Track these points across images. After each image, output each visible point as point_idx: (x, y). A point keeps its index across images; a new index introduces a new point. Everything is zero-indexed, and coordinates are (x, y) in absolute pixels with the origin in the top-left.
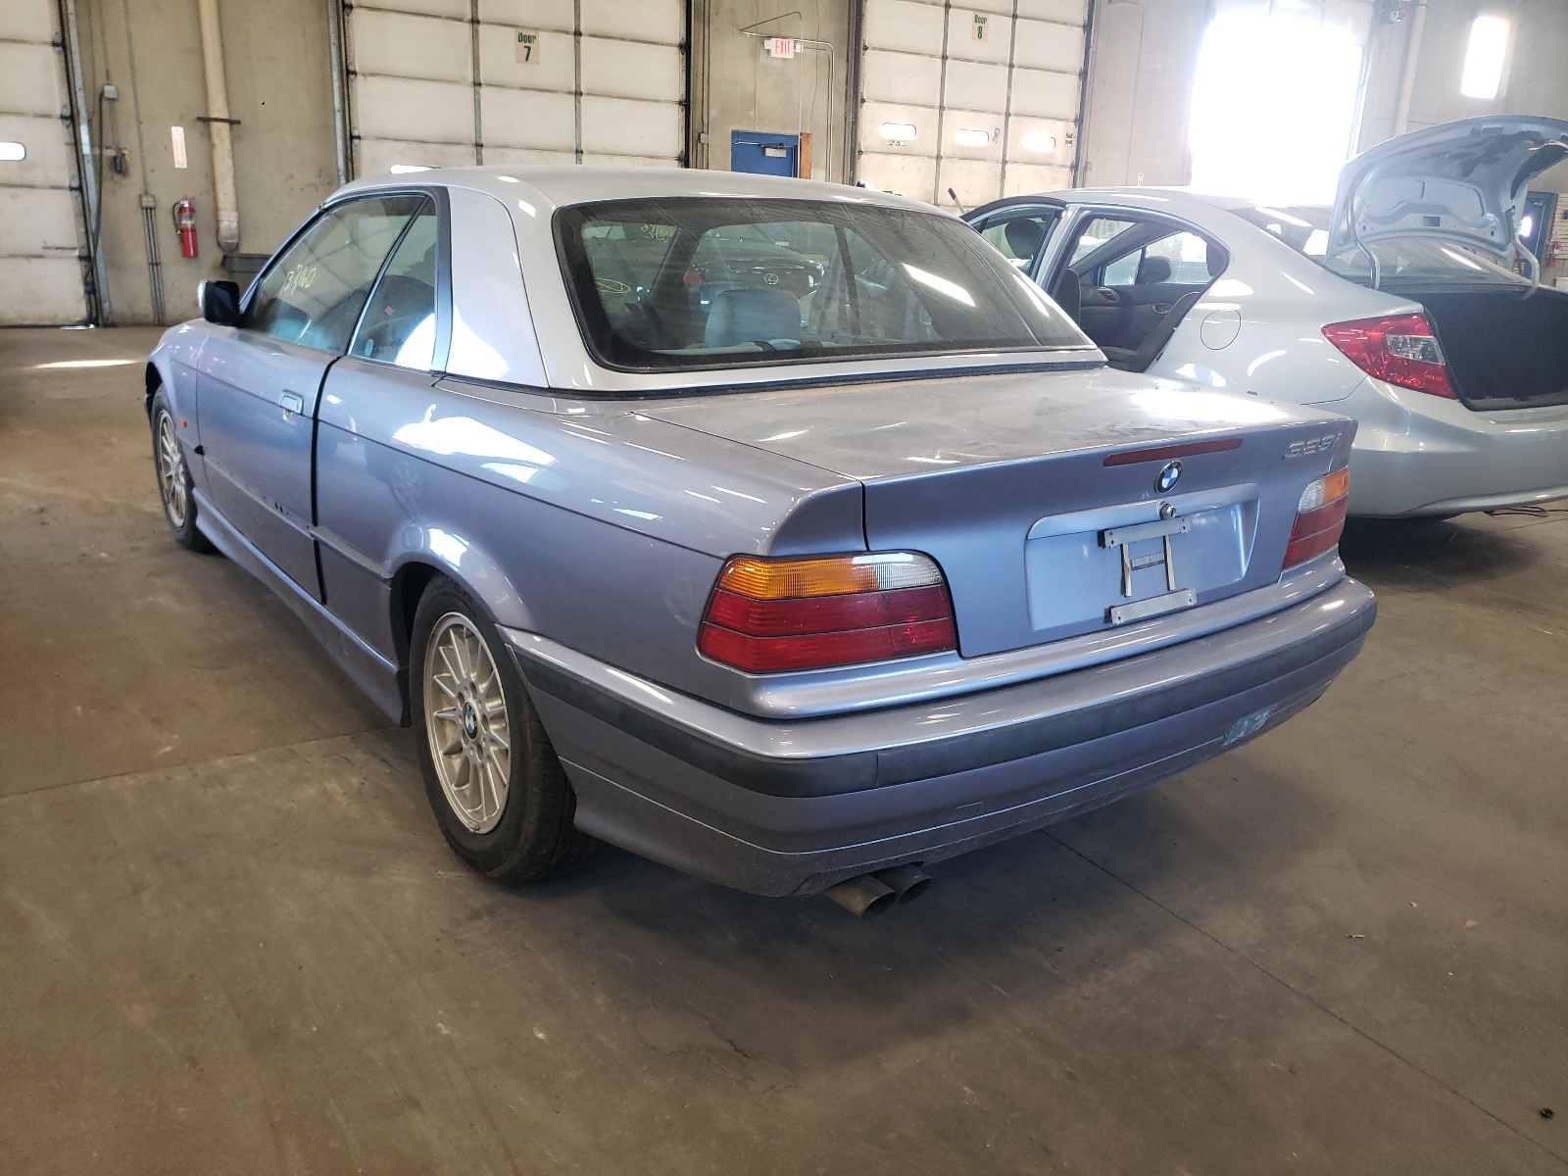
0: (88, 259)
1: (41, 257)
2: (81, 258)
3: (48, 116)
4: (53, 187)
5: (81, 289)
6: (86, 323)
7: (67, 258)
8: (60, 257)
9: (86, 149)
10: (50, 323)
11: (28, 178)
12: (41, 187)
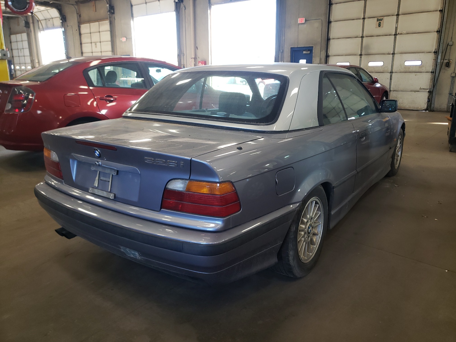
0: (431, 92)
1: (418, 91)
2: (429, 92)
3: (430, 52)
4: (426, 72)
5: (427, 100)
6: (426, 110)
7: (425, 92)
8: (423, 92)
9: (439, 61)
10: (416, 109)
11: (421, 70)
12: (423, 72)
